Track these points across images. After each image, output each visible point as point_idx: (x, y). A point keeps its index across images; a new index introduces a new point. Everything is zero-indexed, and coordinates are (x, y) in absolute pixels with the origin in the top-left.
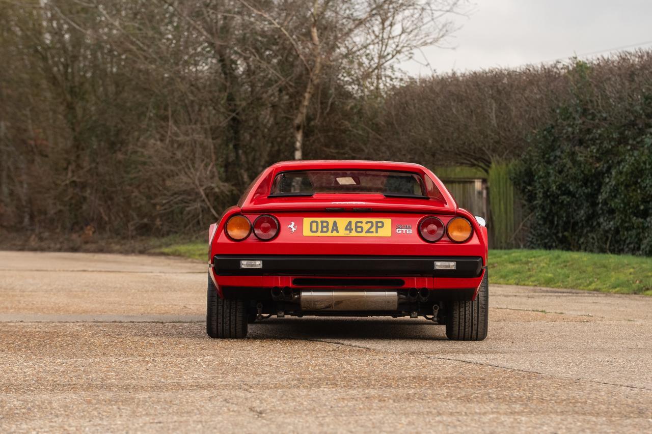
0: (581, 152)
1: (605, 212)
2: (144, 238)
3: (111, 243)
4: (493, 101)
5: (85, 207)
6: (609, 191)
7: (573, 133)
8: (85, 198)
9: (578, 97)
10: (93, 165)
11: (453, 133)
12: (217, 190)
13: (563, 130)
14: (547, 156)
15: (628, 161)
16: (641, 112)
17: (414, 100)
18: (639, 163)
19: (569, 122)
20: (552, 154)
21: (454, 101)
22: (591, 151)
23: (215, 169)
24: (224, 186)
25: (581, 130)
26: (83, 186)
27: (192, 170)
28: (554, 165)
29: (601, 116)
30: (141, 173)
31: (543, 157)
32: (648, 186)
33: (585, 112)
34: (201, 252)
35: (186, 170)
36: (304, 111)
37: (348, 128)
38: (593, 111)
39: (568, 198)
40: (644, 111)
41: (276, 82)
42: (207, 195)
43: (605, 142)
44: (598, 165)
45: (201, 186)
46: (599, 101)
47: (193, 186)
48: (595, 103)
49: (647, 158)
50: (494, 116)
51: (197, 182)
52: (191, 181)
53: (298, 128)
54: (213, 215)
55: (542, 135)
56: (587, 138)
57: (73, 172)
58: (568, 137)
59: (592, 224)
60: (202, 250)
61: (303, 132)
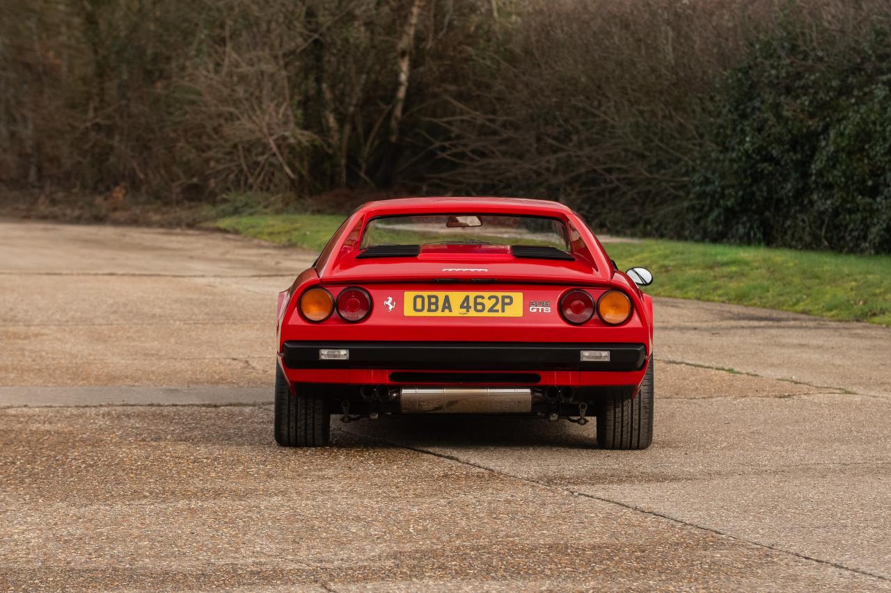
0: (787, 104)
1: (820, 186)
2: (193, 204)
3: (148, 211)
4: (669, 28)
5: (112, 159)
6: (825, 158)
7: (777, 77)
8: (112, 148)
9: (785, 28)
10: (124, 102)
11: (614, 71)
12: (292, 141)
13: (765, 72)
14: (742, 107)
15: (852, 119)
16: (870, 52)
17: (561, 21)
18: (866, 124)
19: (772, 61)
20: (749, 104)
21: (616, 24)
22: (802, 104)
23: (289, 112)
24: (302, 135)
25: (788, 73)
26: (110, 130)
27: (259, 113)
28: (751, 120)
29: (816, 55)
30: (188, 116)
31: (737, 109)
32: (879, 154)
33: (793, 49)
34: (270, 230)
35: (251, 113)
36: (412, 31)
37: (471, 56)
38: (805, 48)
39: (770, 165)
40: (874, 52)
42: (279, 147)
43: (821, 92)
44: (810, 123)
45: (271, 135)
46: (814, 35)
47: (259, 135)
48: (808, 37)
49: (877, 116)
50: (671, 49)
51: (265, 130)
52: (257, 128)
53: (403, 54)
54: (287, 174)
55: (735, 78)
56: (796, 85)
57: (96, 110)
58: (771, 82)
59: (803, 202)
60: (273, 226)
61: (410, 60)
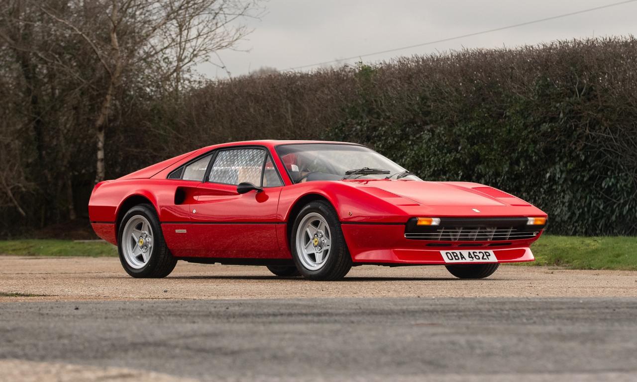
4: (288, 101)
7: (361, 131)
9: (364, 97)
12: (24, 189)
13: (353, 127)
15: (409, 154)
16: (418, 110)
17: (213, 101)
18: (418, 157)
19: (357, 120)
21: (252, 102)
23: (21, 170)
24: (30, 185)
25: (368, 128)
29: (386, 115)
32: (427, 176)
33: (371, 111)
36: (106, 112)
37: (149, 128)
38: (378, 110)
40: (421, 110)
41: (78, 84)
42: (14, 194)
43: (389, 138)
45: (8, 185)
46: (383, 101)
48: (379, 103)
49: (425, 152)
50: (290, 116)
51: (4, 182)
53: (100, 129)
55: (333, 132)
56: (373, 135)
58: (357, 134)
60: (15, 245)
61: (105, 133)
